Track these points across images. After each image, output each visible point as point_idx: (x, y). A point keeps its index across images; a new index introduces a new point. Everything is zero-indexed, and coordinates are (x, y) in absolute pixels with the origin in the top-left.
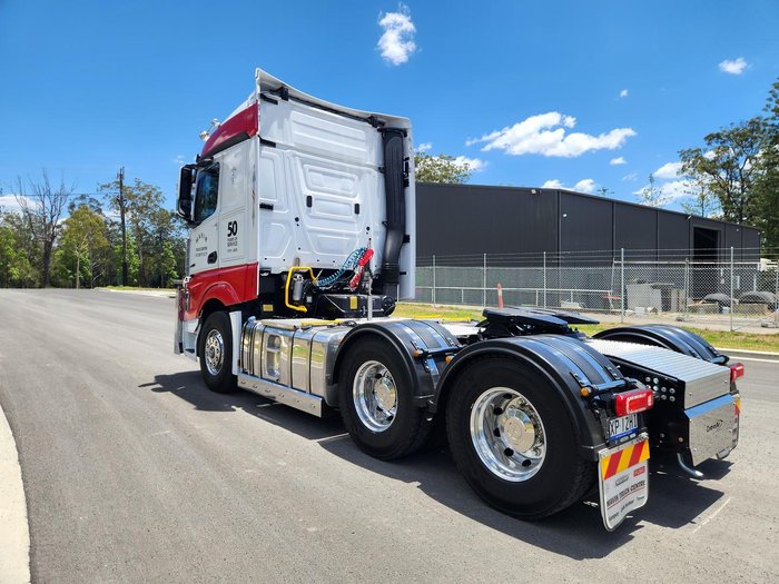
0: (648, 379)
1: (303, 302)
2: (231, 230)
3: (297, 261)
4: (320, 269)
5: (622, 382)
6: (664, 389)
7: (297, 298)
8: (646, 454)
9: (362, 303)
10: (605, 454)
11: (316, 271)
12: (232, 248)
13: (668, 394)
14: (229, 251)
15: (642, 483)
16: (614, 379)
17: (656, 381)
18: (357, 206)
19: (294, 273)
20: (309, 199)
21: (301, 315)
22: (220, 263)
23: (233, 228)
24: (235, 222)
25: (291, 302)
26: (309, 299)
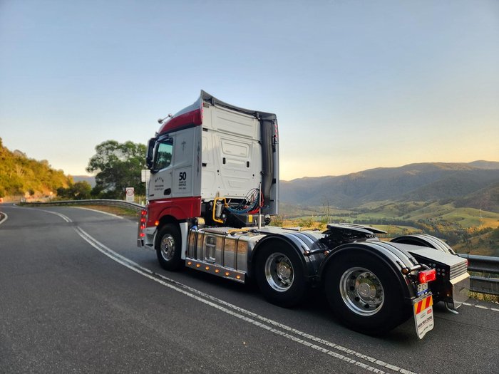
0: (430, 264)
1: (221, 218)
2: (182, 177)
3: (218, 194)
4: (229, 199)
5: (419, 266)
6: (439, 270)
7: (219, 215)
8: (431, 303)
9: (256, 219)
10: (416, 302)
11: (227, 200)
12: (182, 187)
13: (441, 272)
14: (180, 188)
15: (431, 318)
16: (415, 265)
17: (434, 265)
18: (248, 163)
19: (217, 201)
20: (224, 159)
21: (220, 225)
22: (173, 195)
23: (183, 176)
24: (185, 173)
25: (216, 217)
26: (224, 216)
